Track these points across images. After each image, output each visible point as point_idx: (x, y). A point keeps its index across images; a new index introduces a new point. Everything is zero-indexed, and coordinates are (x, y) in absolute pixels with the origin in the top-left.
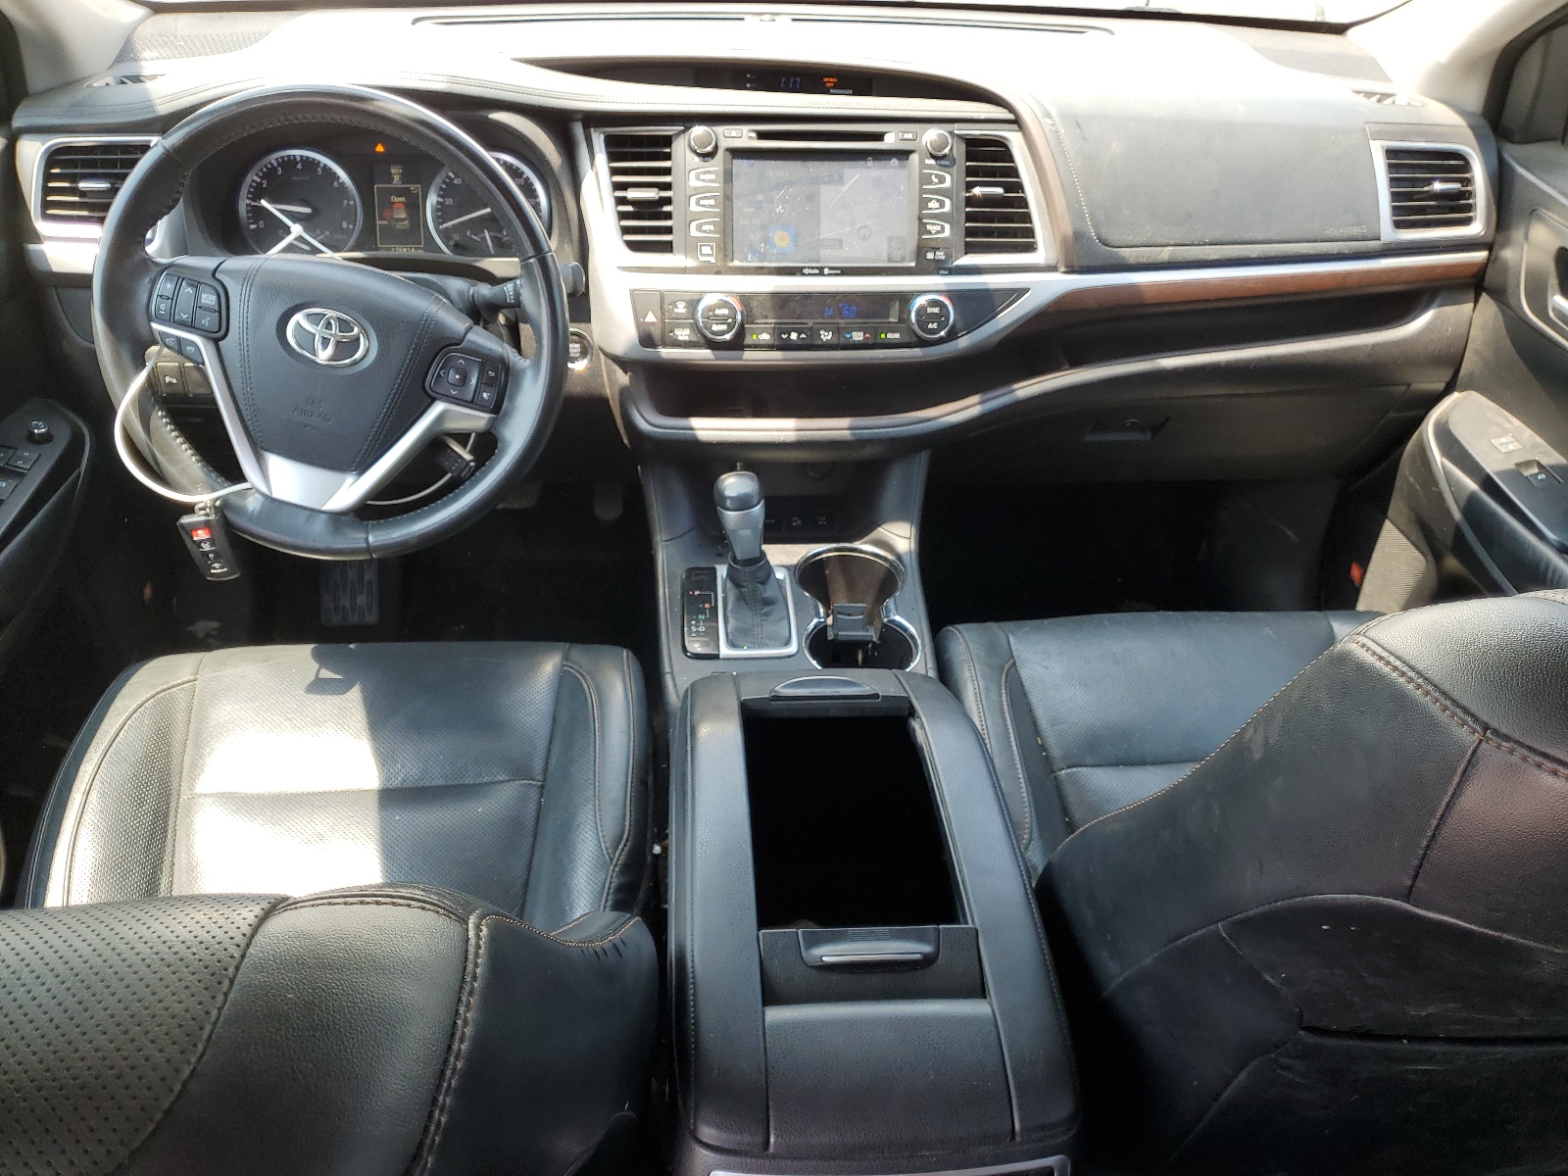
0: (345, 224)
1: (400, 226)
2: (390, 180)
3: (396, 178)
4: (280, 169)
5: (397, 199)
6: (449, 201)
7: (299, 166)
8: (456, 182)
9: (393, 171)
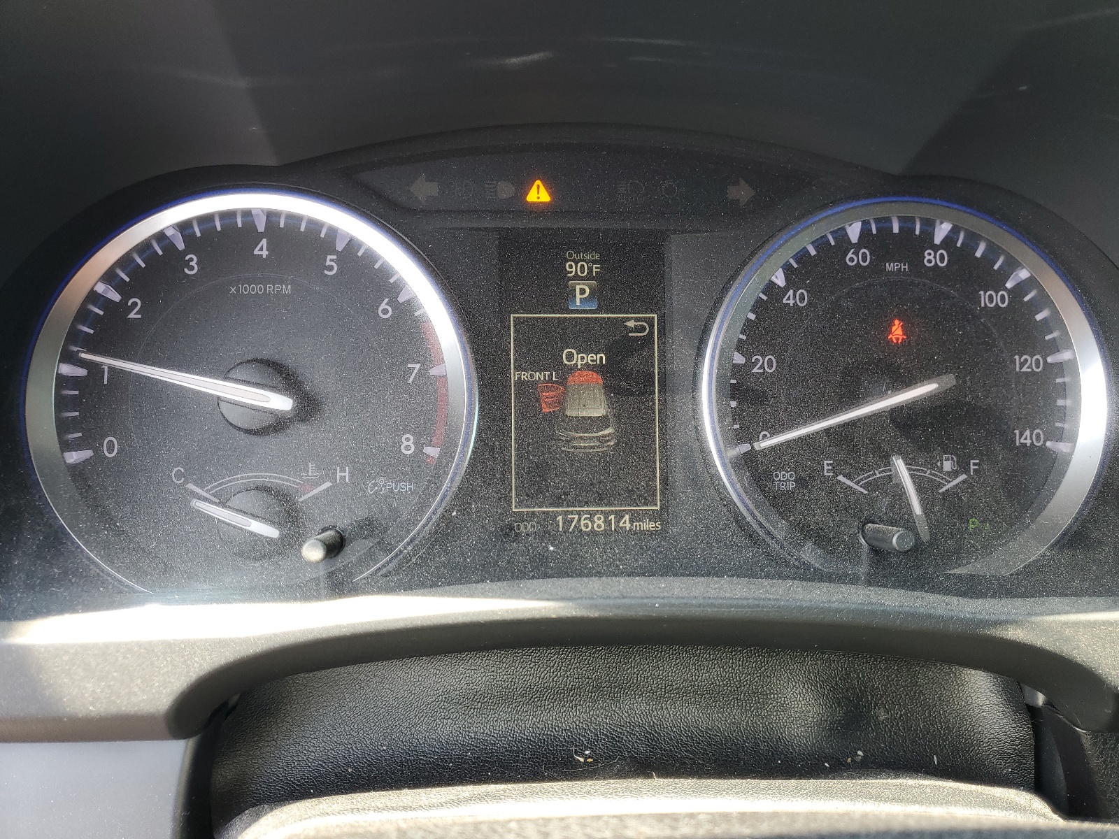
0: (408, 444)
1: (585, 443)
2: (561, 298)
3: (582, 292)
4: (193, 259)
5: (580, 359)
6: (764, 364)
7: (262, 250)
8: (789, 299)
9: (572, 268)
